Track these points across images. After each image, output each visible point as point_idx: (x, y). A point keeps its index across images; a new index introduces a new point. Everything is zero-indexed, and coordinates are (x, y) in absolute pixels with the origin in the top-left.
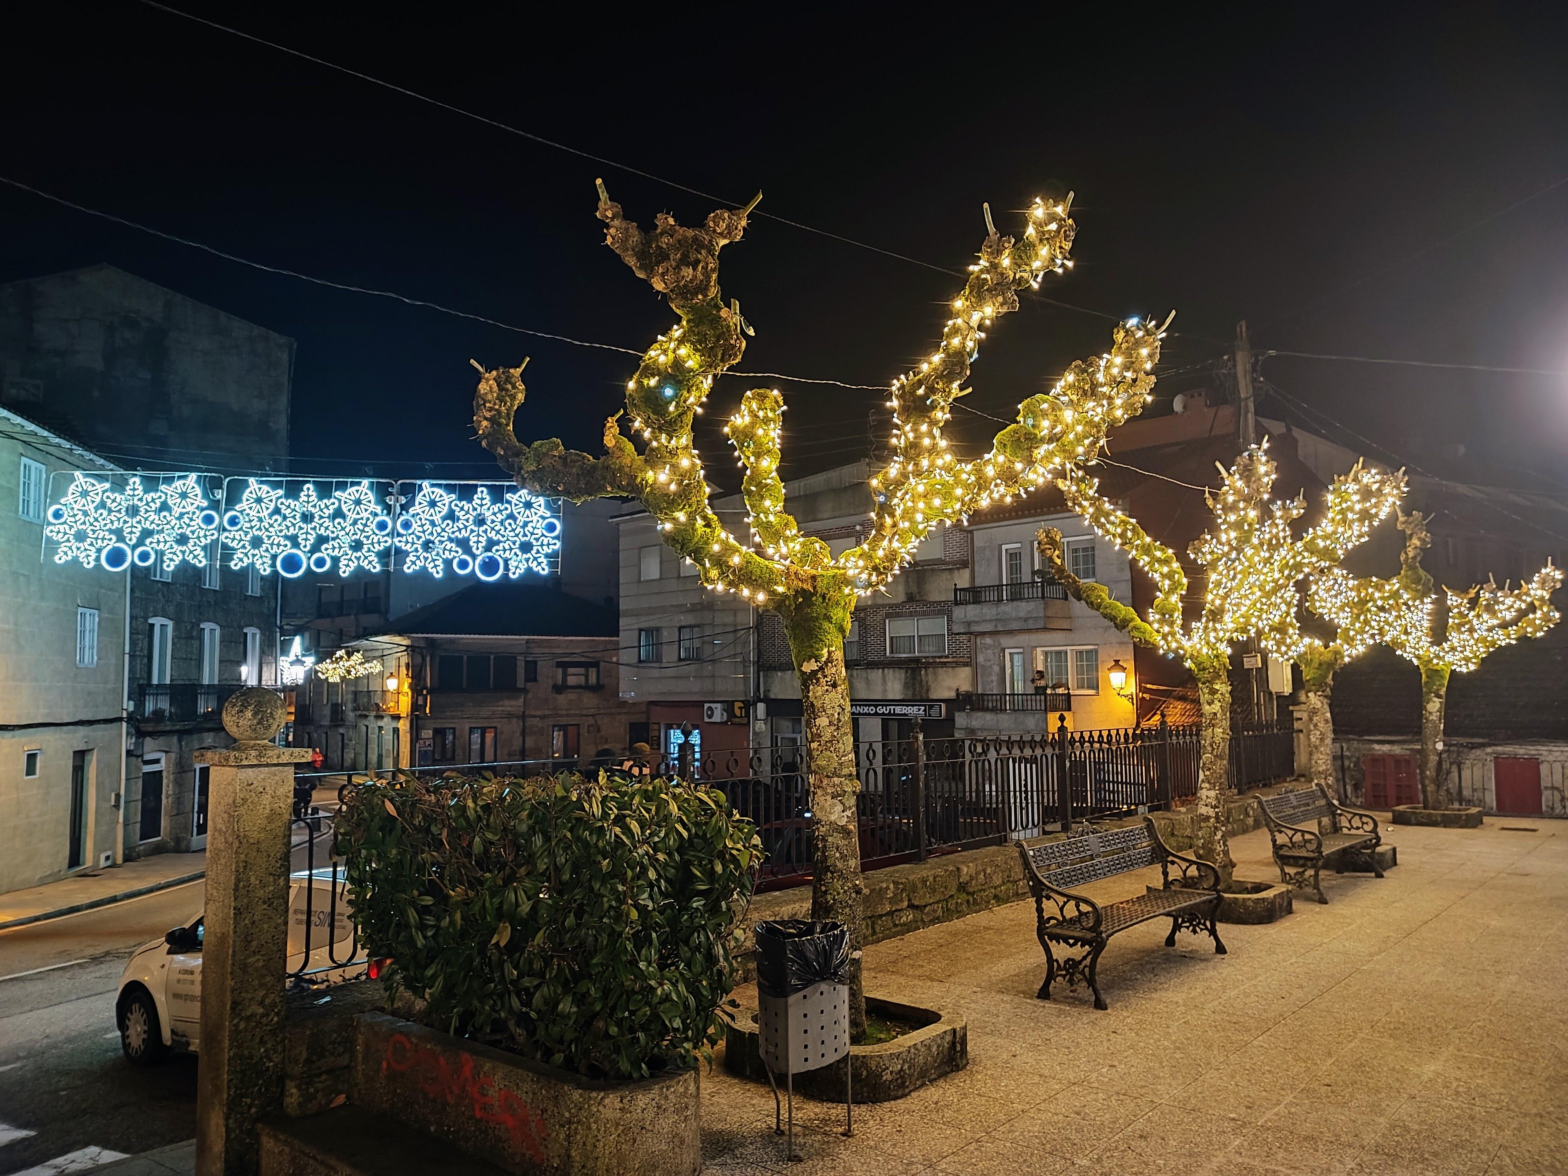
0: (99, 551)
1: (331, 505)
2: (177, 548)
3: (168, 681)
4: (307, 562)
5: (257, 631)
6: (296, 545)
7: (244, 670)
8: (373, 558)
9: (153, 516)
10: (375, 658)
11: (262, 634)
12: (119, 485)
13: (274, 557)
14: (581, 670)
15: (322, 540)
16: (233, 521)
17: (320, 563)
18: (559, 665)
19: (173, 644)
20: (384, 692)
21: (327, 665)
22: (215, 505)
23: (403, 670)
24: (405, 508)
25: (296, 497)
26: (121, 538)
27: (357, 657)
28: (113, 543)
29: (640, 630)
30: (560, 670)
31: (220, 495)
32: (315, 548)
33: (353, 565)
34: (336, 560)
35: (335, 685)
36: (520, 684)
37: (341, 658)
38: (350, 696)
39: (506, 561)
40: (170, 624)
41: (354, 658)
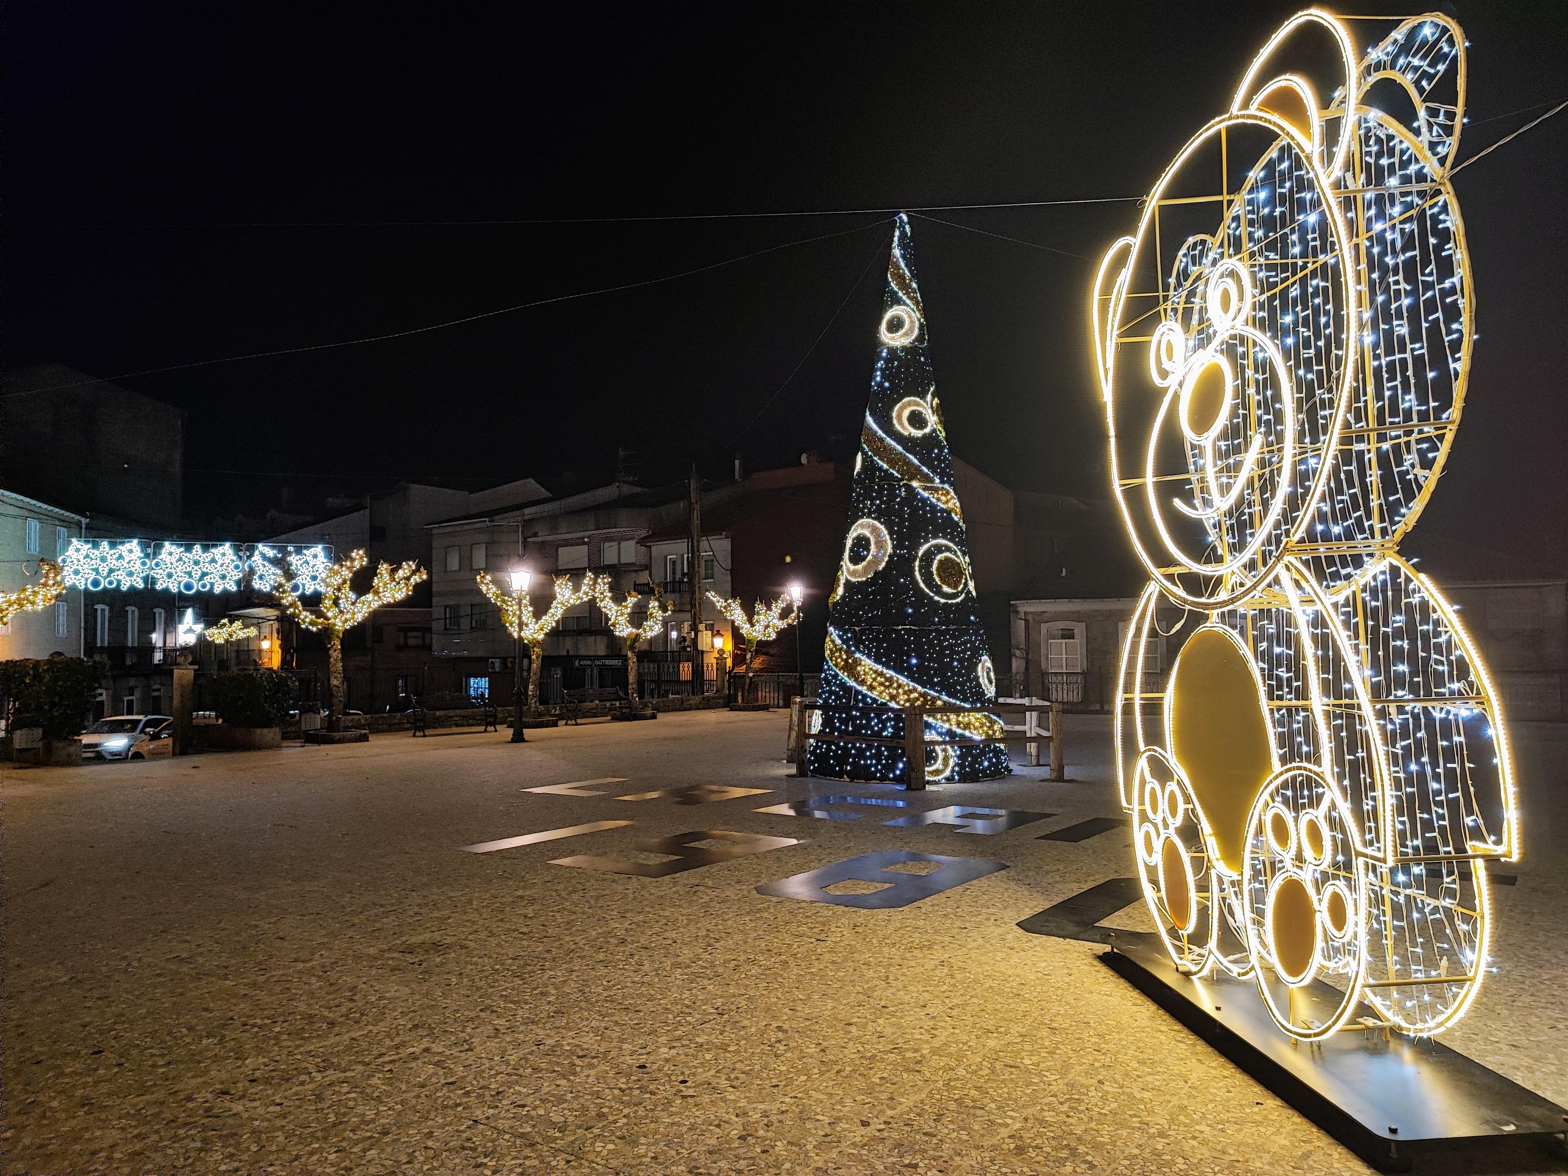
0: (87, 580)
1: (208, 556)
2: (128, 579)
3: (106, 644)
4: (197, 587)
5: (162, 611)
6: (190, 576)
7: (154, 636)
8: (232, 583)
9: (114, 562)
10: (253, 625)
11: (166, 612)
12: (95, 546)
13: (180, 583)
14: (419, 634)
15: (204, 574)
16: (157, 565)
17: (204, 586)
18: (400, 630)
19: (109, 621)
20: (260, 651)
21: (213, 630)
22: (147, 556)
23: (275, 635)
24: (249, 557)
25: (191, 552)
26: (98, 573)
27: (238, 624)
28: (92, 576)
29: (446, 607)
30: (402, 634)
31: (149, 550)
32: (201, 579)
33: (221, 587)
34: (212, 585)
35: (220, 645)
36: (369, 645)
37: (225, 625)
38: (233, 655)
39: (304, 585)
40: (107, 608)
41: (235, 625)
